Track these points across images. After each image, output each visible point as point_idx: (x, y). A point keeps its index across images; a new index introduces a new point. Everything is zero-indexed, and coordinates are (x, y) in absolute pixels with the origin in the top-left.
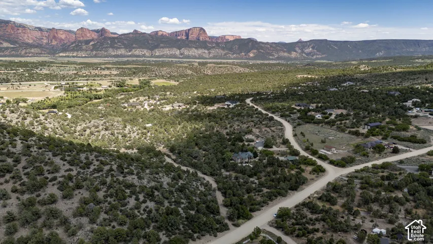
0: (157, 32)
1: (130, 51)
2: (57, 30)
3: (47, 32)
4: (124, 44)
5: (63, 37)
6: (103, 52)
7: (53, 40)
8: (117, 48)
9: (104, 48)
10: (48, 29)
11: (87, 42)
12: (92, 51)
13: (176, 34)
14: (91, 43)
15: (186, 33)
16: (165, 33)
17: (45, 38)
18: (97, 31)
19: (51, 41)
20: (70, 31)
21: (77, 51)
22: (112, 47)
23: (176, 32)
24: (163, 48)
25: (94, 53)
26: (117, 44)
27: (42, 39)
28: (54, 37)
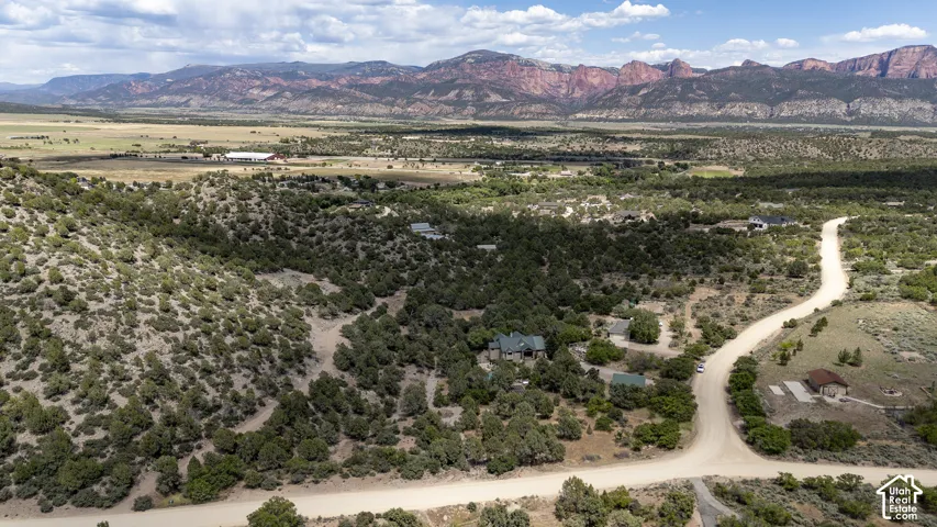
0: (800, 64)
1: (720, 108)
2: (586, 68)
3: (570, 73)
4: (710, 92)
5: (596, 81)
6: (661, 110)
7: (577, 89)
8: (692, 102)
9: (664, 101)
10: (573, 67)
11: (634, 90)
12: (639, 107)
13: (855, 64)
14: (642, 93)
15: (881, 61)
16: (821, 65)
17: (564, 85)
18: (663, 67)
19: (573, 89)
20: (612, 70)
21: (610, 108)
22: (683, 99)
23: (855, 60)
24: (803, 98)
25: (643, 111)
26: (693, 91)
27: (560, 86)
28: (580, 83)
